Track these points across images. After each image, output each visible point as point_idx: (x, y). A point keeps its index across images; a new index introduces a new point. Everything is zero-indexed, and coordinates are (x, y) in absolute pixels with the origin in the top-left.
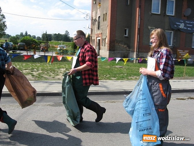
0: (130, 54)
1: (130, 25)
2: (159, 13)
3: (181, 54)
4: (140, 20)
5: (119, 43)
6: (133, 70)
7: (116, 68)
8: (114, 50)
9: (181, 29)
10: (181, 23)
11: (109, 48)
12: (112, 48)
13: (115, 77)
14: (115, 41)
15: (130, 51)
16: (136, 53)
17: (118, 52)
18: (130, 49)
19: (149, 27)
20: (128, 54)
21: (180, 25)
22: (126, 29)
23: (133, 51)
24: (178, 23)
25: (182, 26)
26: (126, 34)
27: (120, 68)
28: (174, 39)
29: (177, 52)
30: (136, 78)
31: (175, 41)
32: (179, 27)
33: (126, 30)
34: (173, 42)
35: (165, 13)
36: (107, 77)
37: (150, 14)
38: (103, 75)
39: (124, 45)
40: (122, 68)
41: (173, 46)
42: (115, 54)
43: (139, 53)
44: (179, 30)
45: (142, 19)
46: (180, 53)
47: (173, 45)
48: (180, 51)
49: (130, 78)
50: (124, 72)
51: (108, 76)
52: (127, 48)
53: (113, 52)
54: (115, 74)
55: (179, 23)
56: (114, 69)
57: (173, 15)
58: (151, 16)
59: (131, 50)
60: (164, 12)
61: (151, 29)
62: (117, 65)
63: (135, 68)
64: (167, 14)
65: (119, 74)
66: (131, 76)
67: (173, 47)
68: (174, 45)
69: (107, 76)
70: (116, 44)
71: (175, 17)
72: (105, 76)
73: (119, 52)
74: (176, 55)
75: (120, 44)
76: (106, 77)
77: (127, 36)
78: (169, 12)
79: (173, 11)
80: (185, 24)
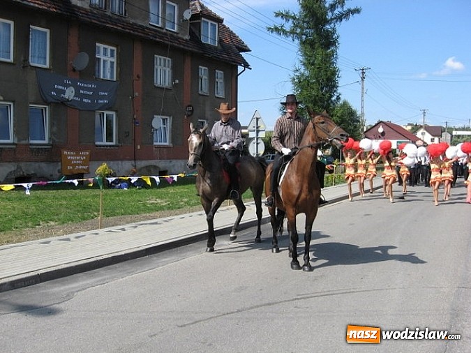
2: (11, 60)
3: (71, 160)
9: (68, 100)
10: (67, 86)
21: (64, 92)
24: (60, 87)
25: (70, 94)
28: (52, 125)
29: (61, 156)
31: (55, 129)
32: (62, 95)
34: (52, 133)
35: (26, 60)
41: (51, 143)
44: (64, 103)
46: (69, 158)
47: (50, 139)
48: (69, 155)
55: (62, 86)
57: (47, 66)
60: (22, 59)
64: (32, 64)
67: (52, 145)
68: (54, 141)
71: (52, 72)
74: (60, 164)
78: (36, 59)
79: (45, 58)
80: (77, 89)
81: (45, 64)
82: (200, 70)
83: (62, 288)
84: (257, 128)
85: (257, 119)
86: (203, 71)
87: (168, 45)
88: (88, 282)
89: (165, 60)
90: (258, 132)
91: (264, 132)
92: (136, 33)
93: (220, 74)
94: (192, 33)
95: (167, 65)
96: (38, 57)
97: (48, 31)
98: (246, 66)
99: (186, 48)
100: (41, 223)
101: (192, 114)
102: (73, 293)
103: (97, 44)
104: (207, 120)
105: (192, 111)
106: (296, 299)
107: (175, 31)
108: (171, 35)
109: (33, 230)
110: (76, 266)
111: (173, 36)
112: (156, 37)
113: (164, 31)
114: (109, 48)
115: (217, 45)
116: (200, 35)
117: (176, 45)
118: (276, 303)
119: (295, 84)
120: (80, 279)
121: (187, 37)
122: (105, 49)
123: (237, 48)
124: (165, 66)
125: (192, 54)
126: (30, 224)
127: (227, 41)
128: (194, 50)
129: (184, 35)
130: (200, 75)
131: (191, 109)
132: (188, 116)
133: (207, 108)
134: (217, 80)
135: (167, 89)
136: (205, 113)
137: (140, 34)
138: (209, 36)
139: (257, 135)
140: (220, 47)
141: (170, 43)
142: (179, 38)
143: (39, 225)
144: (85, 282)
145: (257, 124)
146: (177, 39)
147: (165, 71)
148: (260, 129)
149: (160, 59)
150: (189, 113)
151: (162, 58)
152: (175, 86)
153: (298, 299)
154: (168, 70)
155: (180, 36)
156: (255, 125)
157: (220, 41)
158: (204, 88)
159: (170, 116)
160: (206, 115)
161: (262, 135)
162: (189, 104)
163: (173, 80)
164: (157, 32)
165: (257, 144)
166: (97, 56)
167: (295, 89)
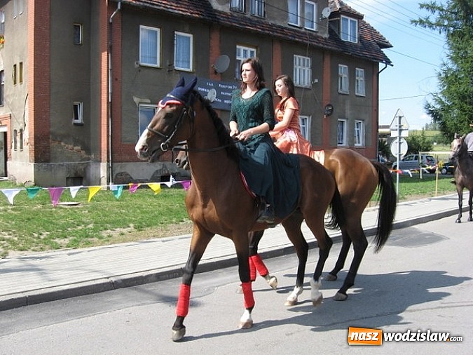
0: (91, 169)
1: (87, 93)
2: (158, 65)
4: (112, 81)
5: (61, 141)
6: (107, 209)
7: (61, 208)
8: (47, 161)
10: (210, 88)
11: (33, 154)
12: (42, 155)
13: (66, 237)
14: (51, 137)
15: (89, 159)
16: (108, 165)
17: (60, 165)
18: (91, 155)
19: (136, 100)
20: (84, 169)
21: (206, 94)
22: (76, 103)
23: (99, 159)
25: (212, 95)
26: (77, 118)
27: (71, 209)
30: (122, 234)
32: (205, 97)
33: (76, 108)
35: (171, 65)
36: (42, 237)
37: (137, 66)
38: (31, 235)
39: (74, 146)
40: (78, 208)
42: (51, 170)
43: (115, 164)
45: (116, 79)
49: (106, 235)
50: (84, 219)
51: (45, 234)
52: (83, 152)
53: (44, 165)
54: (64, 228)
55: (205, 88)
56: (55, 212)
57: (191, 69)
58: (140, 71)
59: (93, 156)
60: (168, 63)
61: (140, 103)
62: (62, 202)
63: (110, 203)
64: (176, 68)
65: (73, 225)
66: (106, 229)
69: (41, 234)
70: (53, 145)
71: (195, 75)
72: (36, 235)
73: (63, 165)
75: (63, 144)
76: (39, 238)
77: (79, 121)
78: (181, 63)
79: (189, 62)
80: (219, 90)
81: (189, 68)
82: (340, 69)
83: (203, 282)
84: (400, 127)
85: (400, 117)
86: (343, 69)
87: (307, 44)
88: (228, 278)
89: (304, 60)
90: (401, 131)
91: (407, 131)
92: (275, 34)
93: (360, 72)
94: (331, 32)
95: (306, 65)
96: (183, 61)
97: (191, 36)
98: (388, 62)
99: (325, 46)
100: (184, 220)
101: (331, 114)
102: (213, 287)
103: (238, 47)
104: (347, 119)
105: (332, 110)
106: (439, 307)
107: (314, 30)
108: (310, 35)
109: (177, 226)
110: (217, 262)
111: (312, 35)
112: (295, 37)
113: (303, 30)
114: (249, 50)
115: (357, 42)
116: (339, 33)
117: (315, 44)
118: (418, 310)
119: (442, 79)
120: (220, 274)
121: (326, 36)
122: (245, 51)
123: (378, 44)
124: (304, 66)
125: (332, 53)
126: (174, 221)
127: (368, 38)
128: (333, 48)
129: (324, 33)
130: (340, 73)
131: (330, 108)
132: (328, 115)
133: (348, 107)
134: (357, 78)
135: (306, 89)
136: (345, 113)
137: (279, 35)
138: (349, 34)
139: (400, 134)
140: (360, 45)
141: (309, 42)
142: (318, 37)
143: (182, 221)
144: (224, 278)
145: (400, 123)
146: (316, 38)
147: (304, 71)
148: (403, 128)
149: (300, 59)
150: (329, 113)
151: (302, 57)
152: (314, 85)
153: (442, 307)
154: (308, 70)
155: (319, 34)
156: (398, 124)
157: (361, 38)
158: (344, 87)
159: (309, 116)
160: (346, 115)
161: (405, 134)
162: (328, 103)
163: (313, 79)
164: (296, 31)
165: (400, 143)
166: (238, 58)
167: (441, 85)
